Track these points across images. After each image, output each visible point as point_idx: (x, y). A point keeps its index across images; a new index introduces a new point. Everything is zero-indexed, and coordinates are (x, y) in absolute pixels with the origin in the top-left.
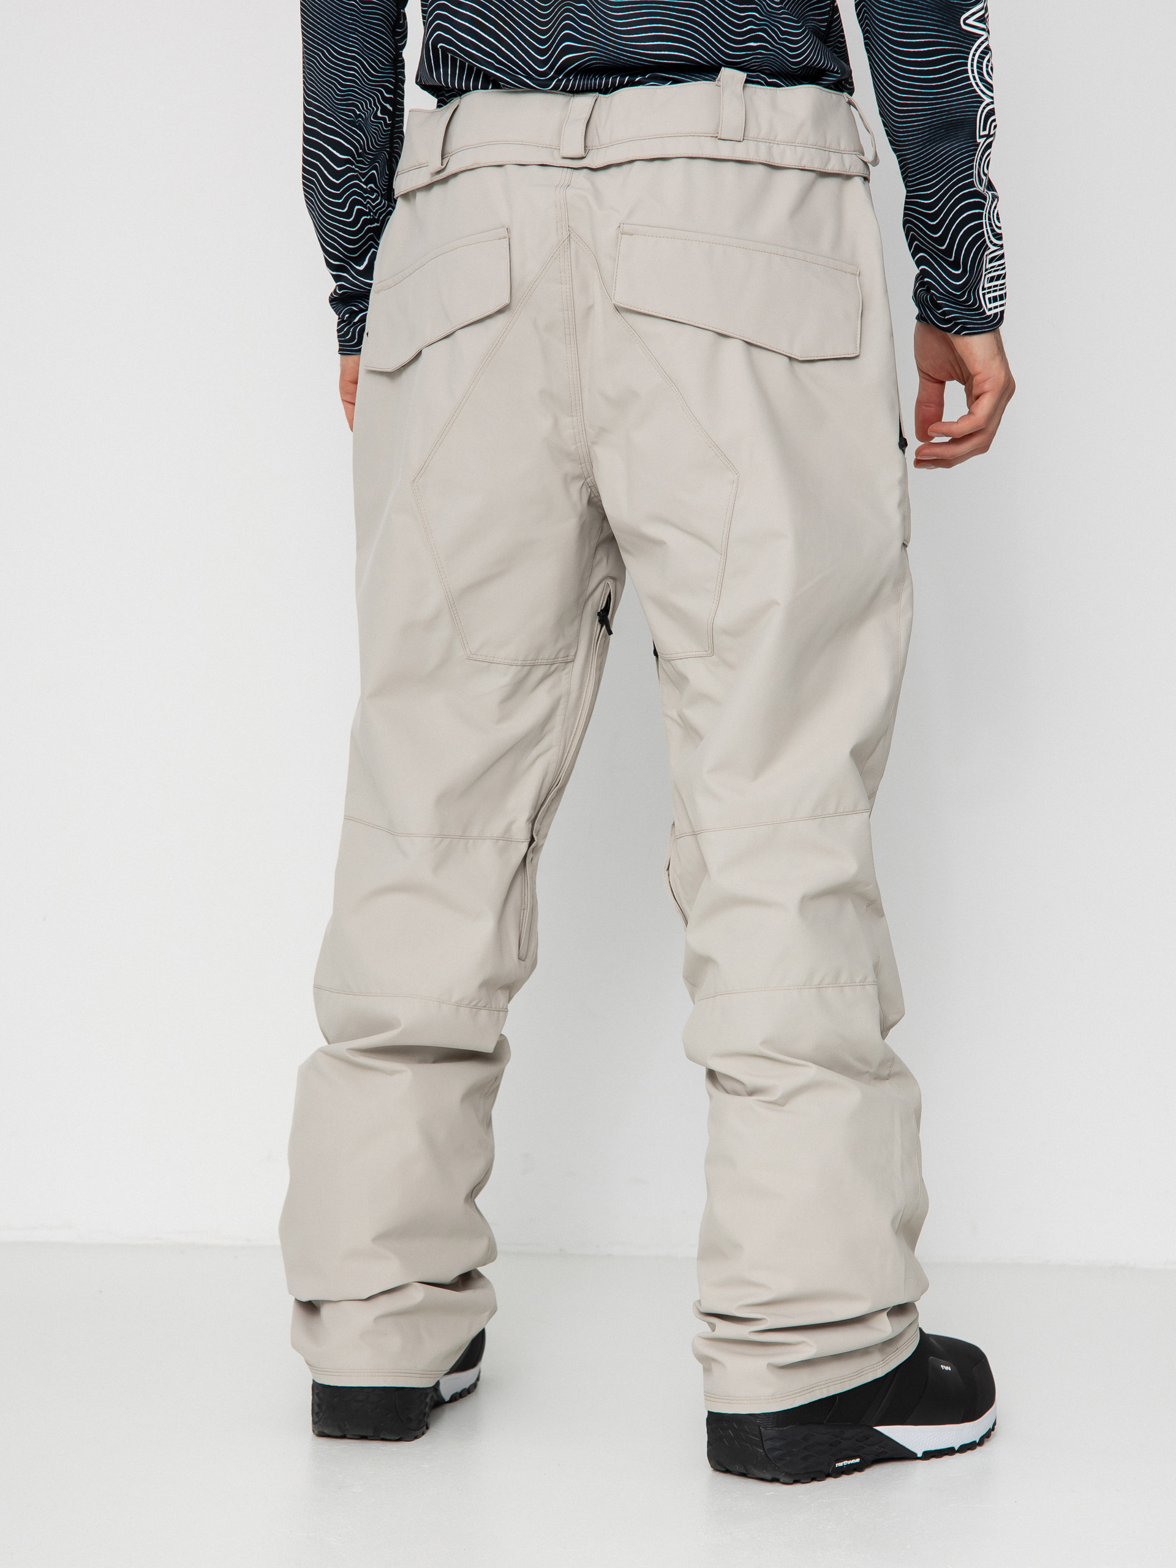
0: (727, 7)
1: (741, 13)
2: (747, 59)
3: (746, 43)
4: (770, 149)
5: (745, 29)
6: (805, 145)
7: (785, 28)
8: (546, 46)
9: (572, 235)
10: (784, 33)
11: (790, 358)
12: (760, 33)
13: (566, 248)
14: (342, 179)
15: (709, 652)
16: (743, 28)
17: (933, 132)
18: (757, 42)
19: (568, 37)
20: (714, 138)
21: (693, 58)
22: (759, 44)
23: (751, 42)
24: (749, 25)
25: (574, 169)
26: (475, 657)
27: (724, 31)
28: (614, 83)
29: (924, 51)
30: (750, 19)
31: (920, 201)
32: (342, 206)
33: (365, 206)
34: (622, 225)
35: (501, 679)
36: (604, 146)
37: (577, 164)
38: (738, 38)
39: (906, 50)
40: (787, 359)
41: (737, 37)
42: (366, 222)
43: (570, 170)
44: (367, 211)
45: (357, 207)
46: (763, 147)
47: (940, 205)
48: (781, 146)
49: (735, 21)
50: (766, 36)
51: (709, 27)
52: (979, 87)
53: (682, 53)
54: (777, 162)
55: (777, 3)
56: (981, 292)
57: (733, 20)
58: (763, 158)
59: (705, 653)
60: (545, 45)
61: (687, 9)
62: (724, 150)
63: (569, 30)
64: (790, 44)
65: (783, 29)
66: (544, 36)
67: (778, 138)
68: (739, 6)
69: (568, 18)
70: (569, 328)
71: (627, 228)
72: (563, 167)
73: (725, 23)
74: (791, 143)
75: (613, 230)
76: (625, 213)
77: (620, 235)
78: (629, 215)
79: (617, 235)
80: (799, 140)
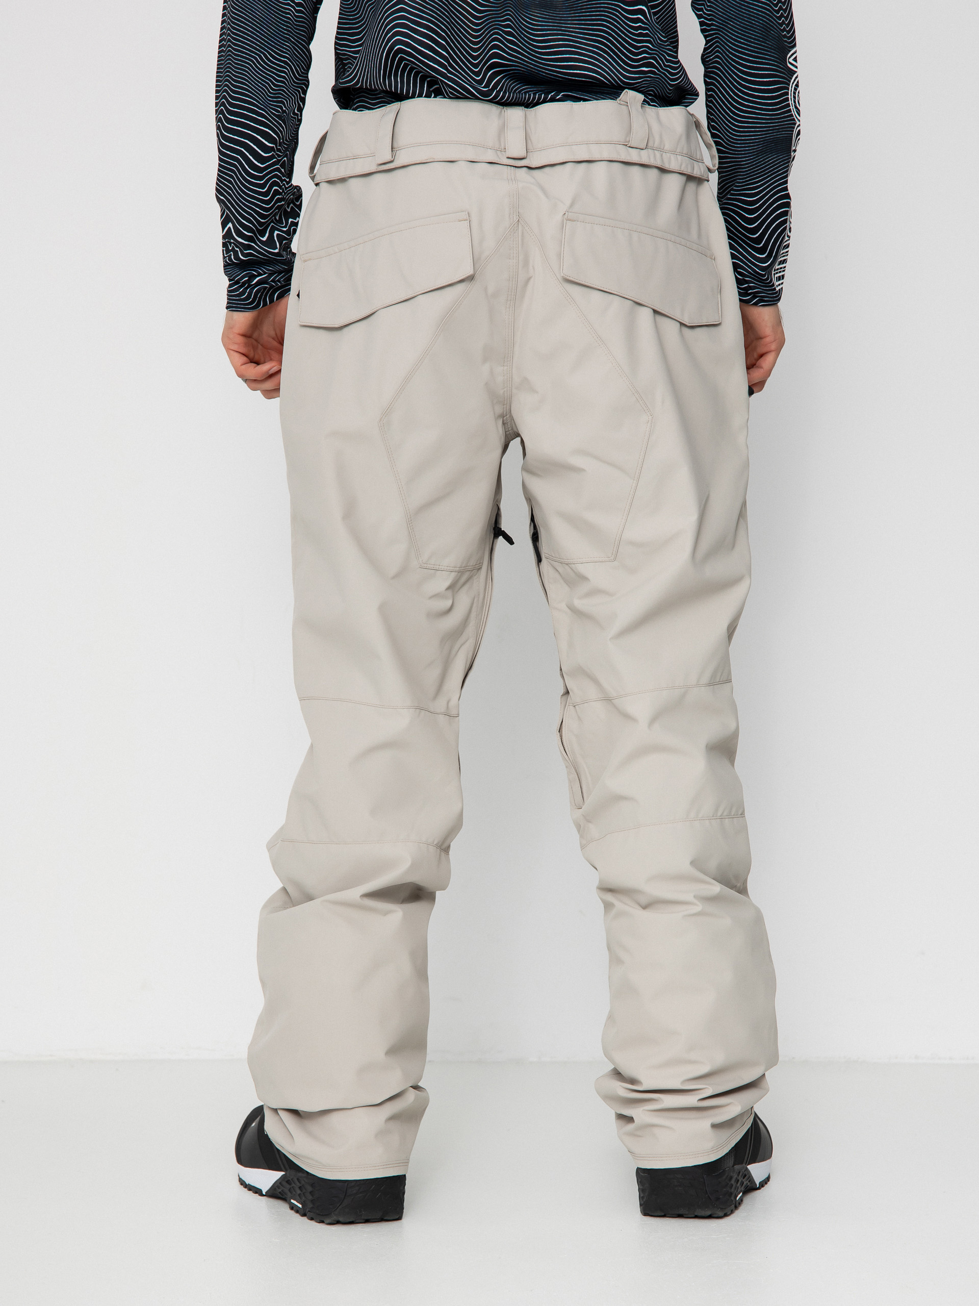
0: (627, 39)
1: (638, 43)
2: (639, 81)
3: (640, 68)
4: (661, 156)
5: (640, 57)
6: (682, 154)
9: (520, 220)
10: (668, 61)
11: (682, 324)
12: (651, 60)
13: (515, 230)
14: (267, 164)
15: (612, 558)
16: (638, 56)
17: (766, 145)
19: (496, 56)
20: (625, 145)
21: (600, 78)
22: (649, 69)
23: (643, 67)
24: (643, 54)
25: (516, 167)
26: (425, 565)
27: (623, 57)
28: (539, 98)
29: (766, 81)
30: (644, 49)
31: (743, 198)
32: (262, 186)
33: (280, 187)
34: (566, 213)
35: (442, 583)
36: (538, 150)
37: (518, 163)
38: (633, 64)
39: (752, 79)
40: (678, 324)
41: (633, 62)
42: (279, 200)
43: (512, 168)
44: (281, 191)
45: (275, 188)
46: (658, 154)
47: (761, 202)
48: (668, 154)
49: (633, 50)
50: (655, 63)
52: (794, 112)
53: (589, 72)
54: (667, 166)
56: (773, 273)
57: (631, 48)
58: (659, 164)
59: (607, 559)
61: (594, 38)
62: (634, 156)
63: (497, 49)
64: (672, 70)
65: (668, 57)
66: (475, 53)
67: (665, 148)
68: (636, 38)
70: (511, 295)
71: (570, 216)
72: (507, 165)
73: (625, 51)
74: (674, 152)
75: (559, 217)
76: (568, 203)
77: (565, 221)
78: (572, 205)
79: (563, 221)
80: (678, 150)
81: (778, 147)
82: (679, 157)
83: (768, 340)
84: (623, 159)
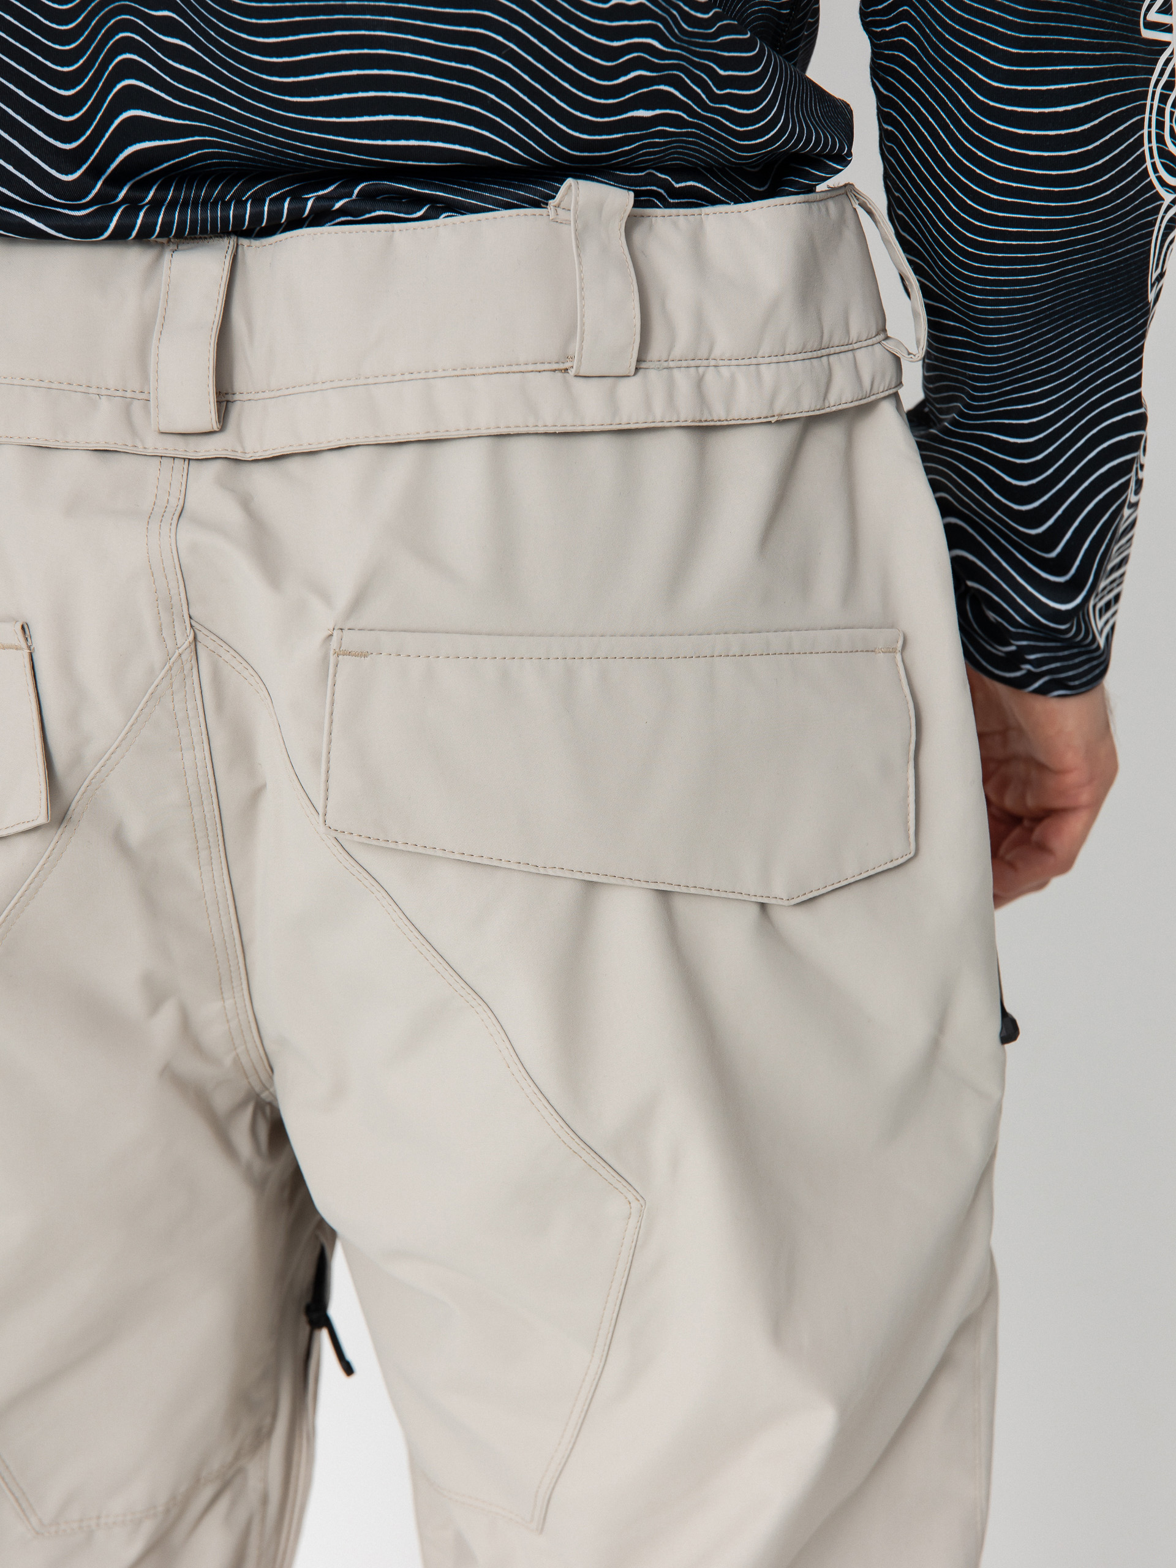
0: (573, 27)
1: (612, 40)
2: (623, 150)
3: (626, 112)
4: (699, 384)
5: (622, 79)
6: (780, 357)
7: (725, 70)
8: (77, 116)
9: (200, 637)
10: (722, 82)
11: (765, 905)
12: (661, 87)
13: (187, 667)
15: (534, 1526)
16: (617, 78)
18: (654, 109)
19: (132, 98)
20: (558, 374)
21: (486, 154)
22: (658, 112)
23: (638, 109)
24: (633, 70)
25: (189, 460)
27: (567, 85)
28: (275, 214)
30: (635, 54)
34: (335, 633)
36: (267, 394)
37: (195, 446)
38: (603, 101)
41: (600, 97)
46: (684, 379)
47: (1053, 447)
48: (724, 371)
50: (677, 93)
51: (526, 77)
53: (454, 143)
55: (704, 8)
57: (589, 57)
58: (685, 415)
59: (523, 1521)
60: (72, 114)
62: (591, 406)
65: (722, 72)
66: (67, 89)
67: (717, 352)
68: (606, 23)
69: (127, 45)
71: (351, 640)
74: (750, 360)
75: (310, 647)
76: (343, 597)
77: (332, 659)
78: (358, 603)
79: (325, 659)
80: (765, 349)
81: (1101, 295)
82: (768, 373)
83: (1072, 779)
84: (549, 421)
